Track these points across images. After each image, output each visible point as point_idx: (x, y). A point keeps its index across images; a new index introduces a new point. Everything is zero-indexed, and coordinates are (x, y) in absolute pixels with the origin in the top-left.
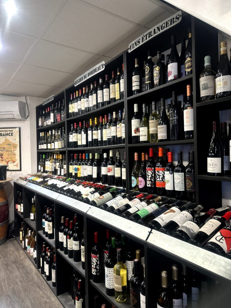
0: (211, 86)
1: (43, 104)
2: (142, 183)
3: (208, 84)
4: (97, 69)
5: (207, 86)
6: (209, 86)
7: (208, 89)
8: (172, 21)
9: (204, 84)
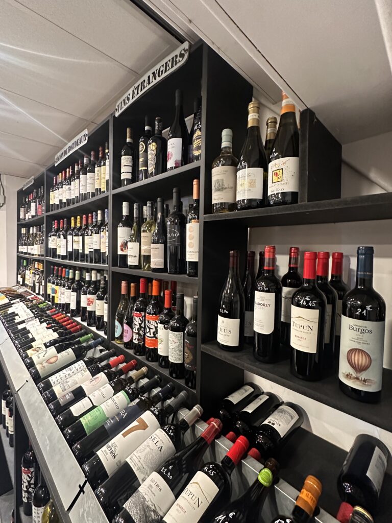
0: (229, 185)
1: (23, 188)
2: (127, 335)
3: (224, 182)
4: (79, 141)
5: (223, 185)
6: (226, 186)
7: (224, 191)
8: (174, 61)
9: (218, 181)
